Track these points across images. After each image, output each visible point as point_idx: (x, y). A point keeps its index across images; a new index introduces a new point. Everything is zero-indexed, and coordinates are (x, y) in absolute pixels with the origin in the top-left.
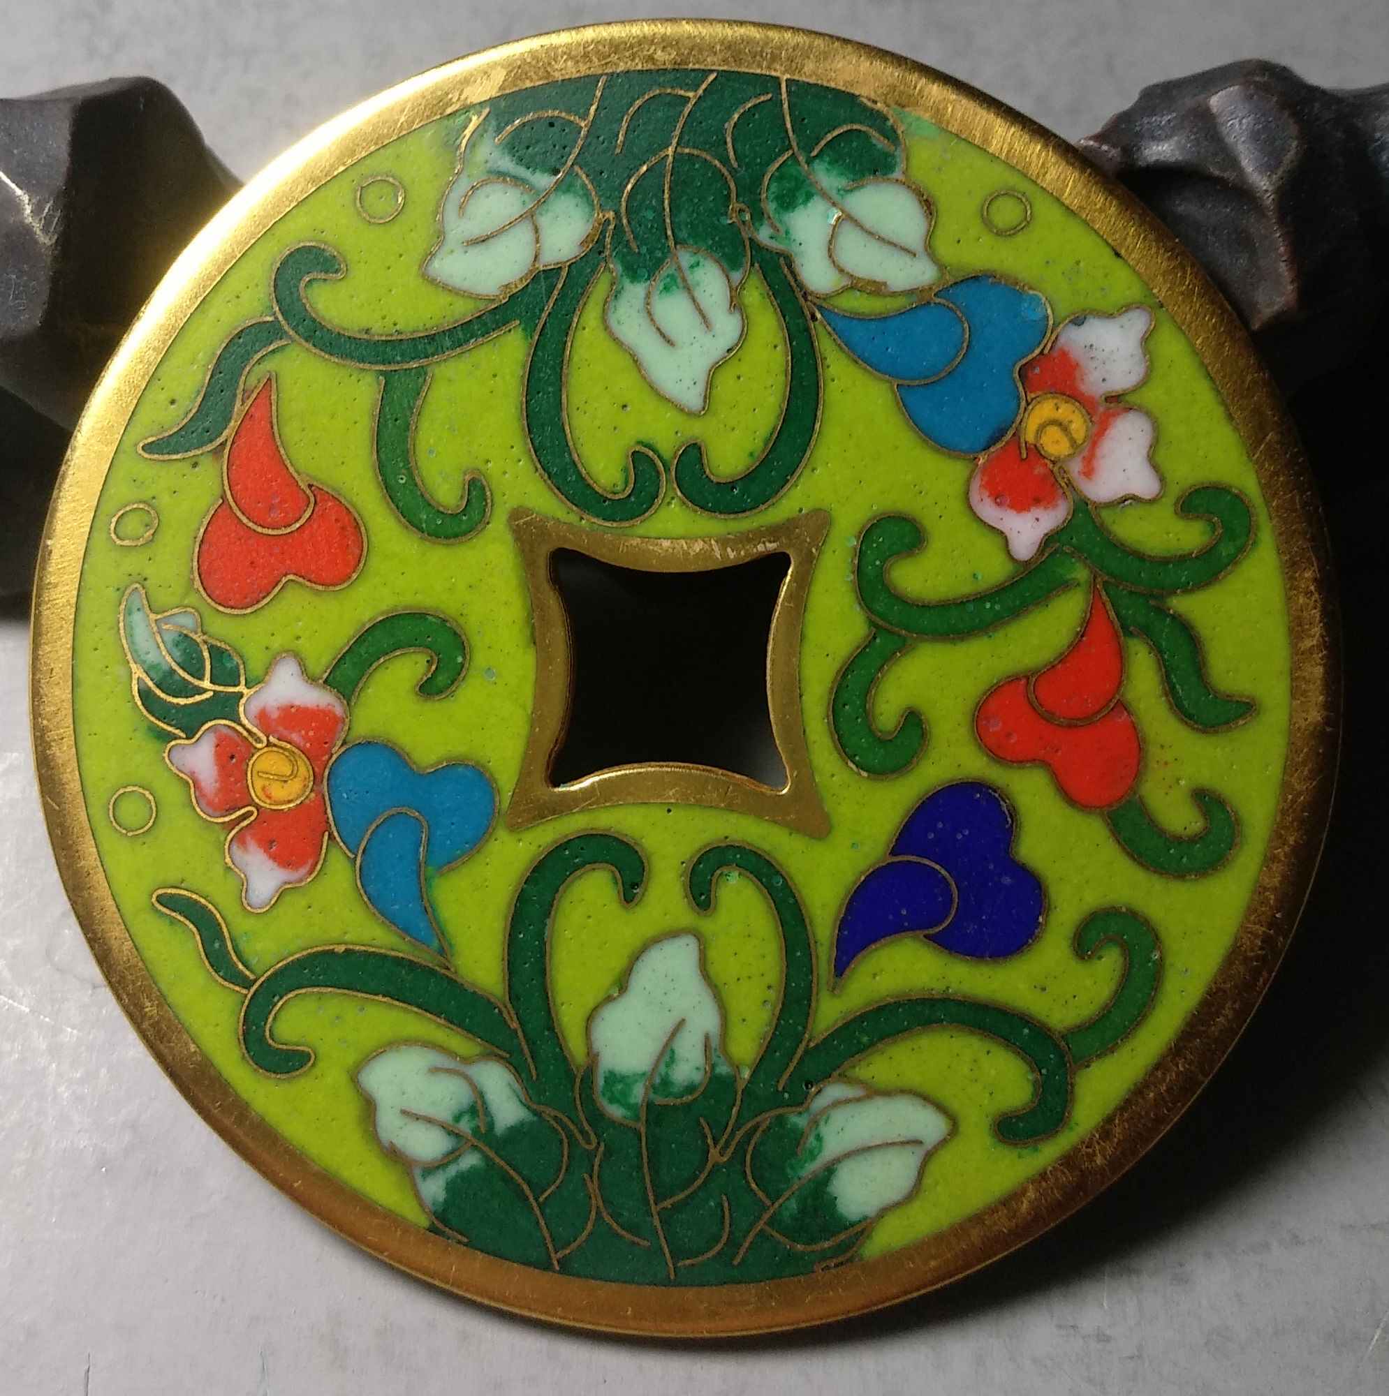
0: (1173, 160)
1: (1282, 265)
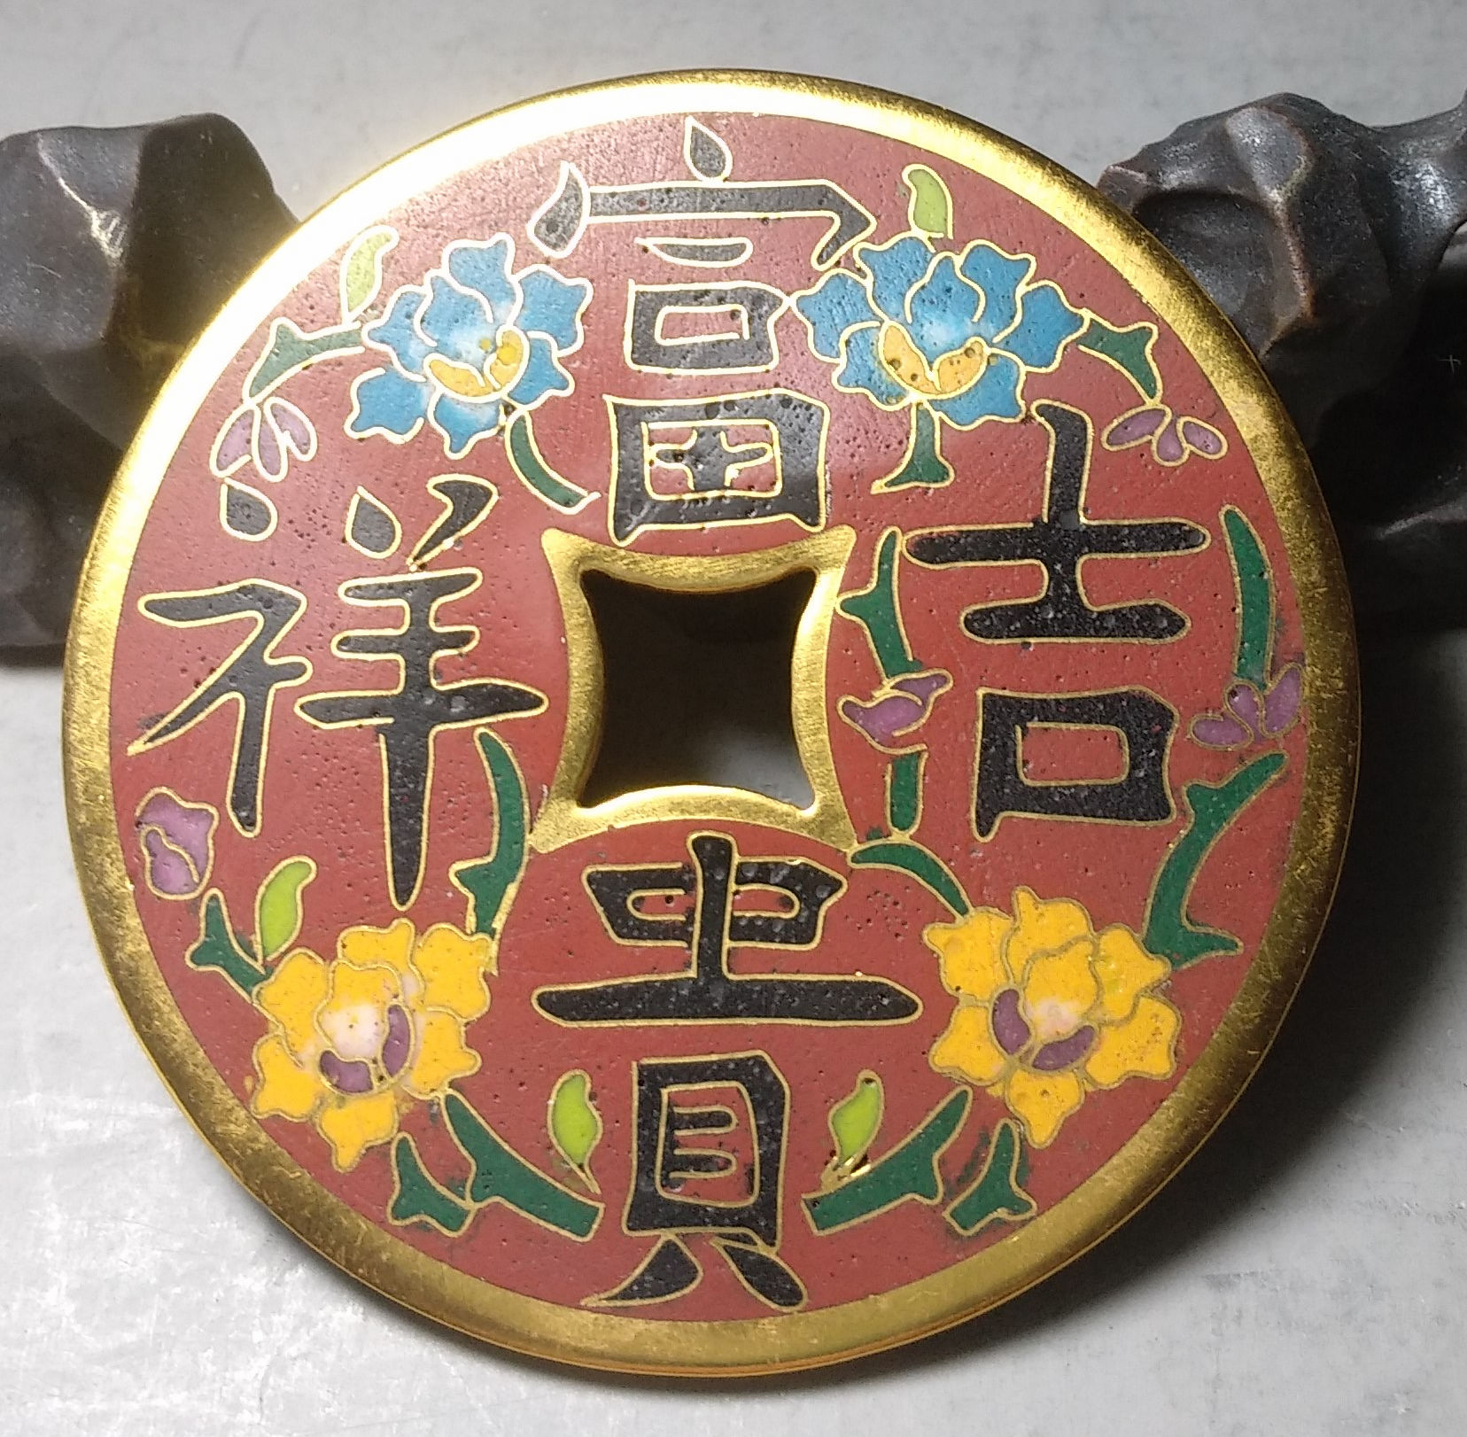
0: (1195, 182)
1: (1294, 272)
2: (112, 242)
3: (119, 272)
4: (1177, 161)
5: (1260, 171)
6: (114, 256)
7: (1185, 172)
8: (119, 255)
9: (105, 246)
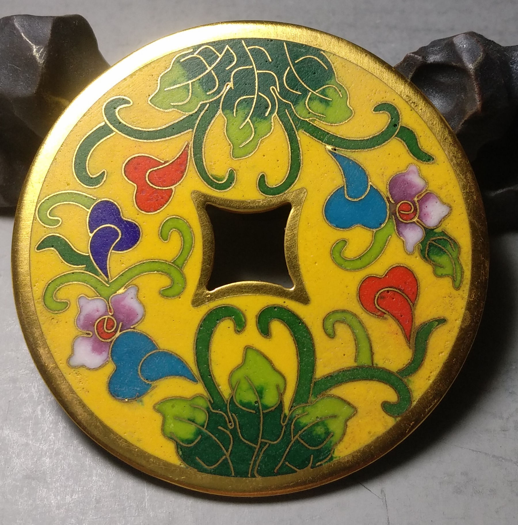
2: (40, 57)
3: (42, 68)
4: (433, 53)
5: (466, 58)
7: (435, 57)
9: (38, 59)
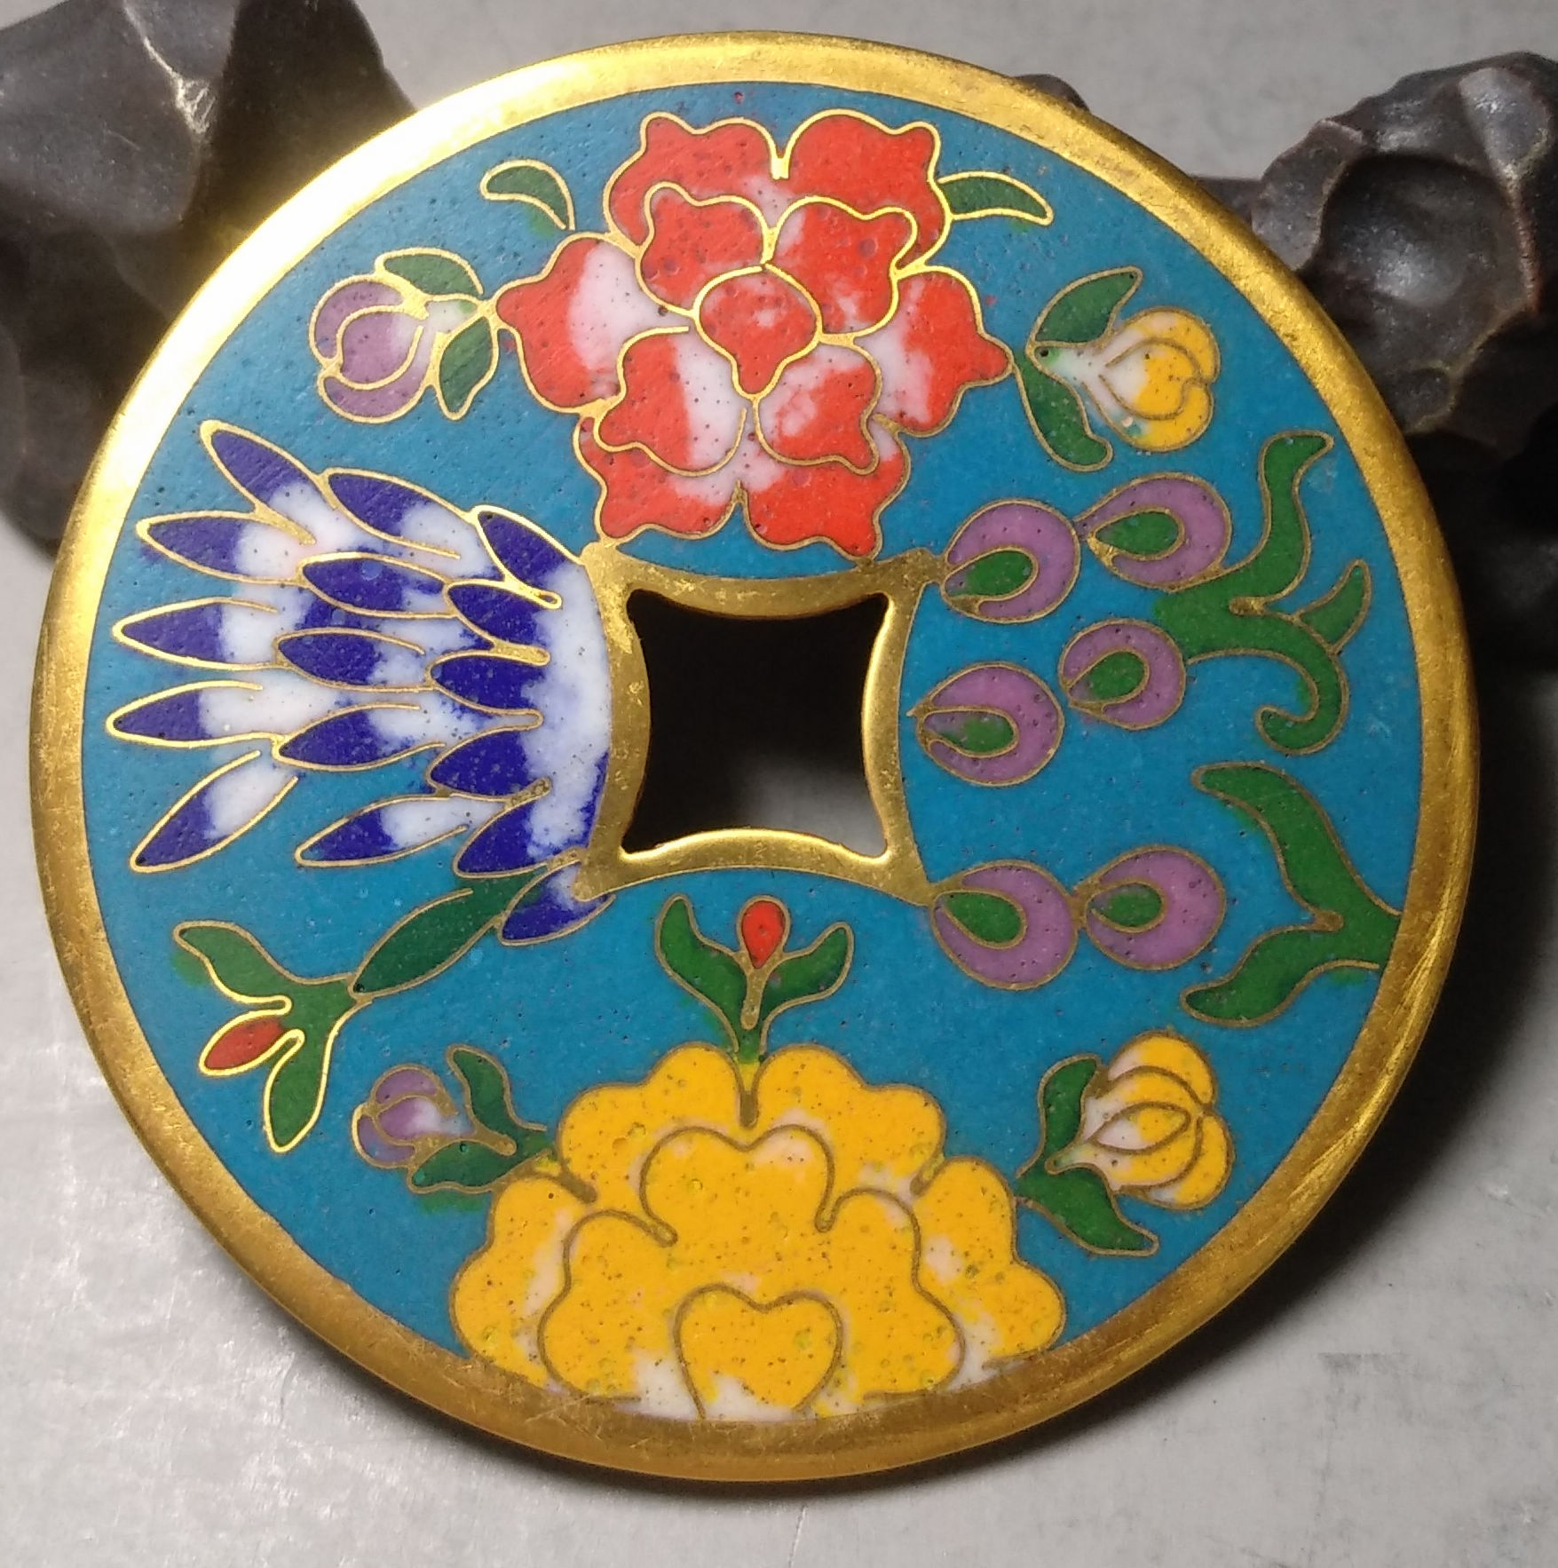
2: (197, 115)
3: (204, 149)
4: (1398, 120)
6: (199, 131)
7: (1406, 133)
8: (204, 129)
9: (190, 119)
